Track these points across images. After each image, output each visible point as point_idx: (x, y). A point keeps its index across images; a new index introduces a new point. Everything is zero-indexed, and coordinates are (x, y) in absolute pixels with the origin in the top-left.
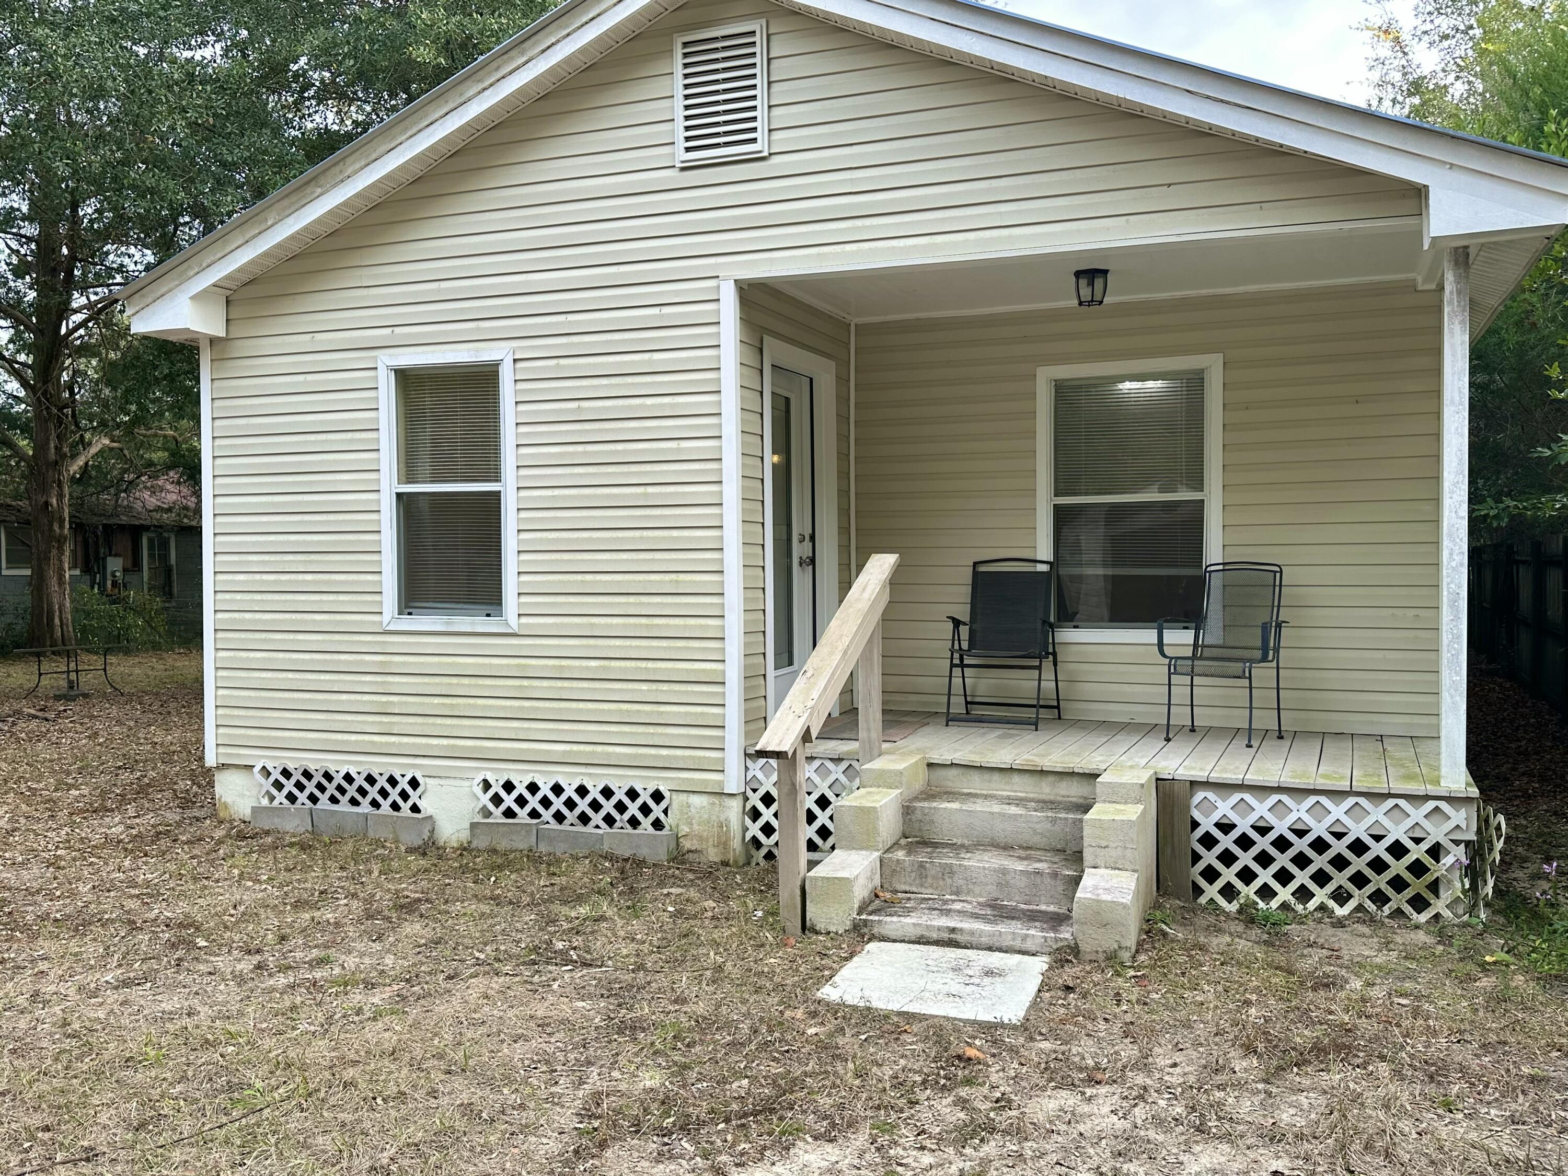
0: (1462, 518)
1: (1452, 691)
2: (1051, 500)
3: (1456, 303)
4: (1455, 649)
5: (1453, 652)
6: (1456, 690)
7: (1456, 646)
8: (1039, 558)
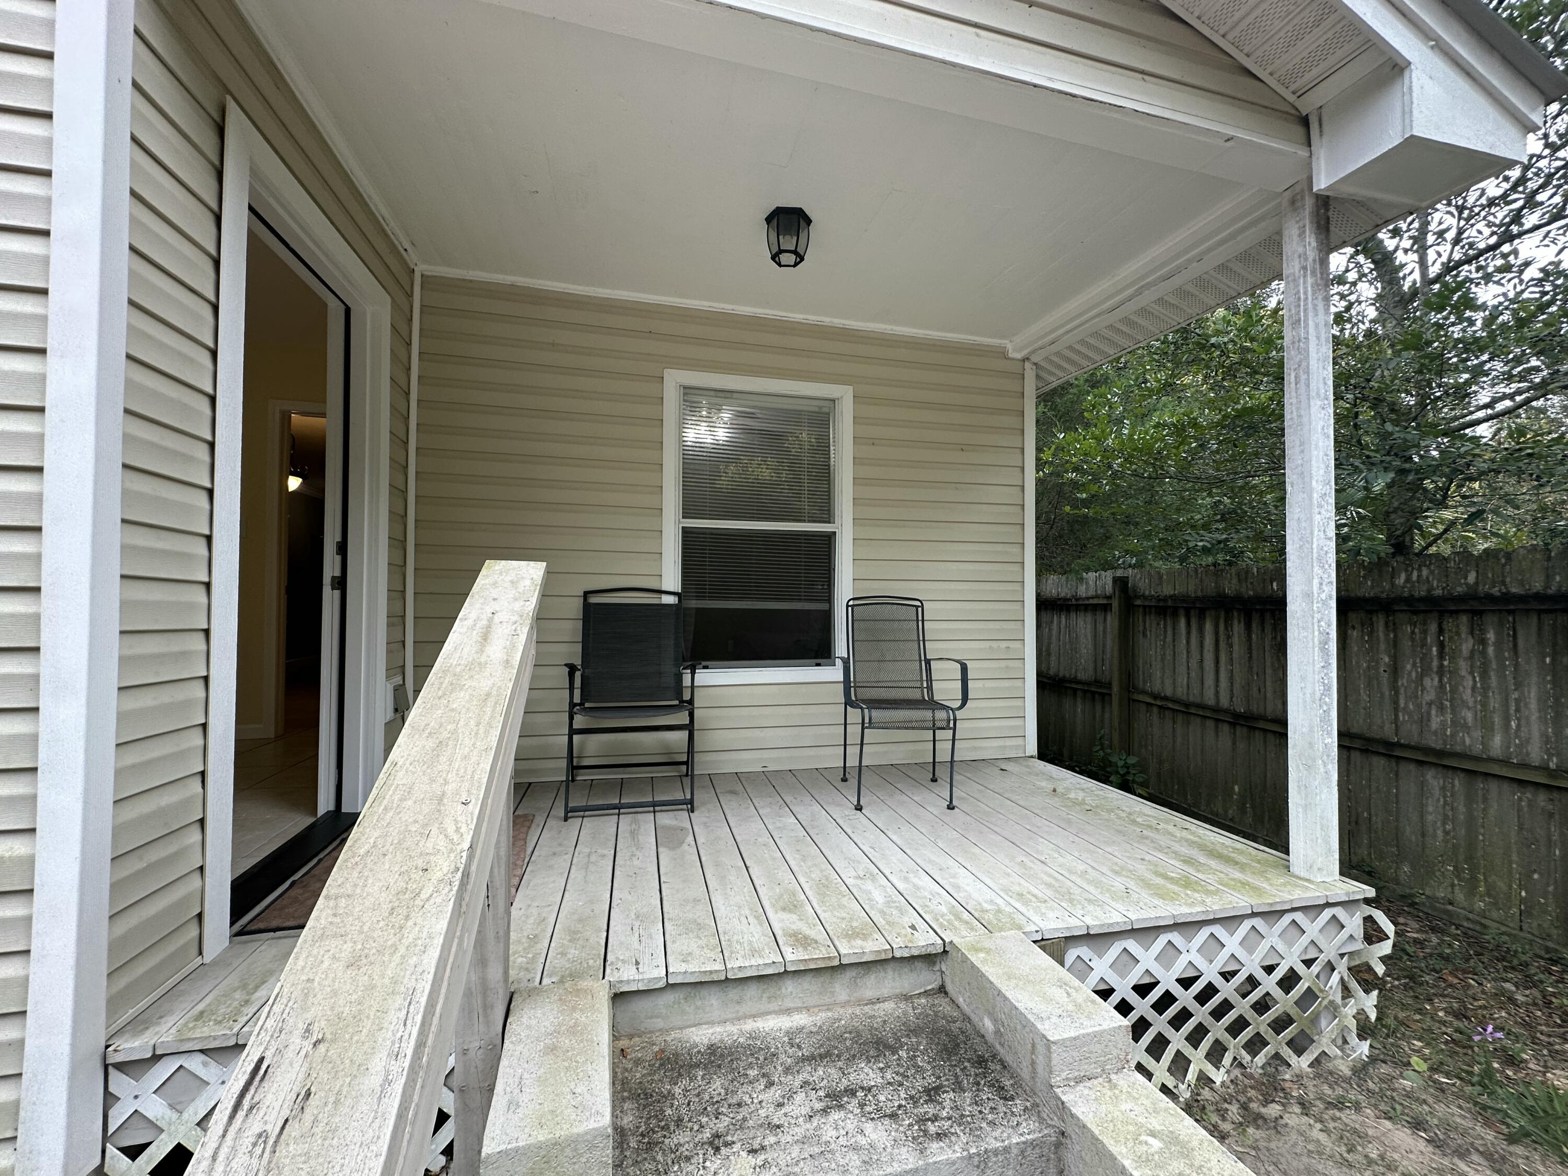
0: (1330, 539)
1: (1325, 758)
2: (679, 522)
3: (1319, 275)
4: (1326, 703)
5: (1325, 708)
6: (1328, 756)
7: (1327, 699)
8: (664, 588)
